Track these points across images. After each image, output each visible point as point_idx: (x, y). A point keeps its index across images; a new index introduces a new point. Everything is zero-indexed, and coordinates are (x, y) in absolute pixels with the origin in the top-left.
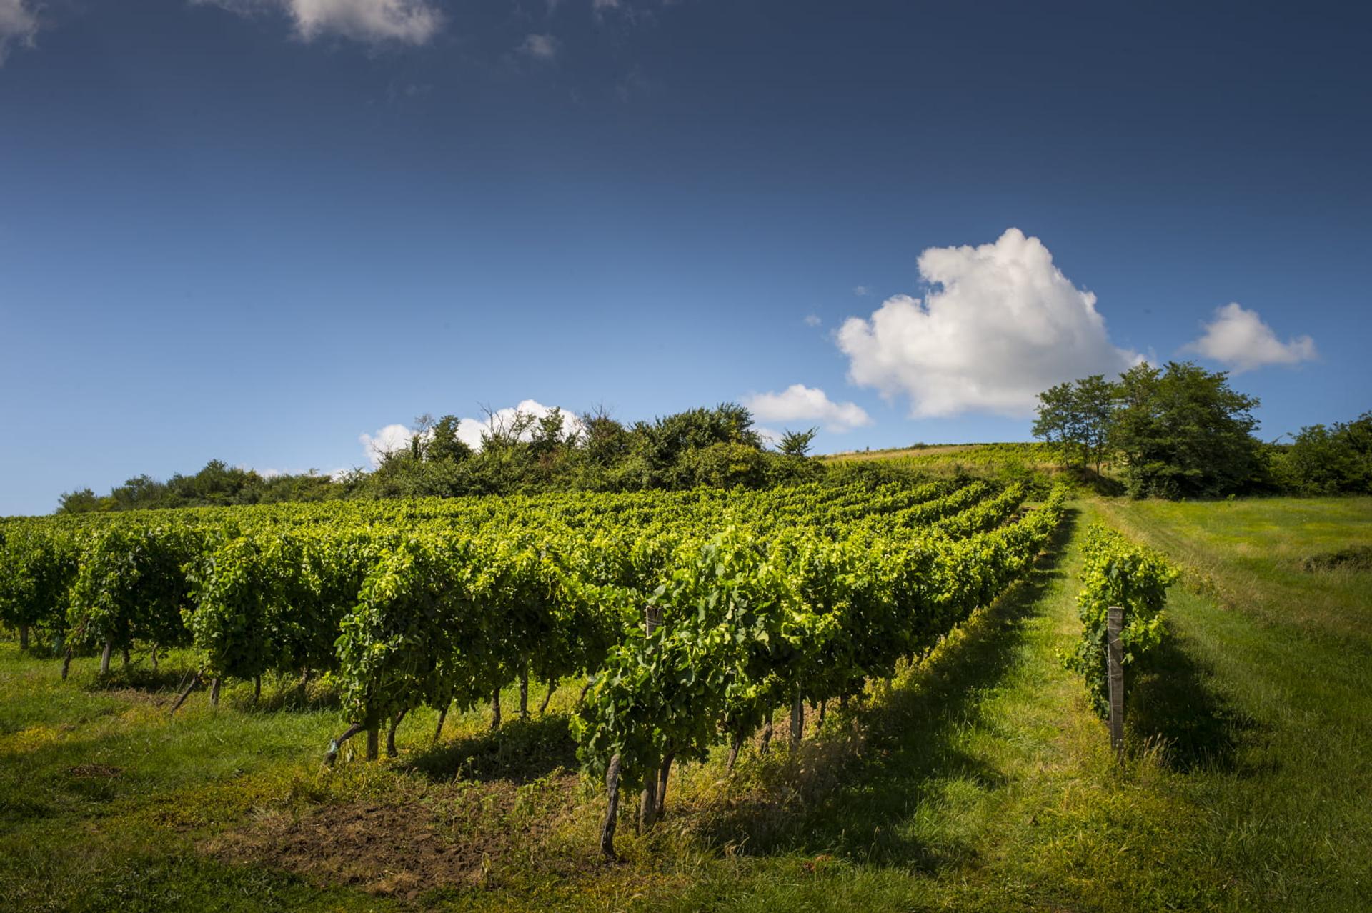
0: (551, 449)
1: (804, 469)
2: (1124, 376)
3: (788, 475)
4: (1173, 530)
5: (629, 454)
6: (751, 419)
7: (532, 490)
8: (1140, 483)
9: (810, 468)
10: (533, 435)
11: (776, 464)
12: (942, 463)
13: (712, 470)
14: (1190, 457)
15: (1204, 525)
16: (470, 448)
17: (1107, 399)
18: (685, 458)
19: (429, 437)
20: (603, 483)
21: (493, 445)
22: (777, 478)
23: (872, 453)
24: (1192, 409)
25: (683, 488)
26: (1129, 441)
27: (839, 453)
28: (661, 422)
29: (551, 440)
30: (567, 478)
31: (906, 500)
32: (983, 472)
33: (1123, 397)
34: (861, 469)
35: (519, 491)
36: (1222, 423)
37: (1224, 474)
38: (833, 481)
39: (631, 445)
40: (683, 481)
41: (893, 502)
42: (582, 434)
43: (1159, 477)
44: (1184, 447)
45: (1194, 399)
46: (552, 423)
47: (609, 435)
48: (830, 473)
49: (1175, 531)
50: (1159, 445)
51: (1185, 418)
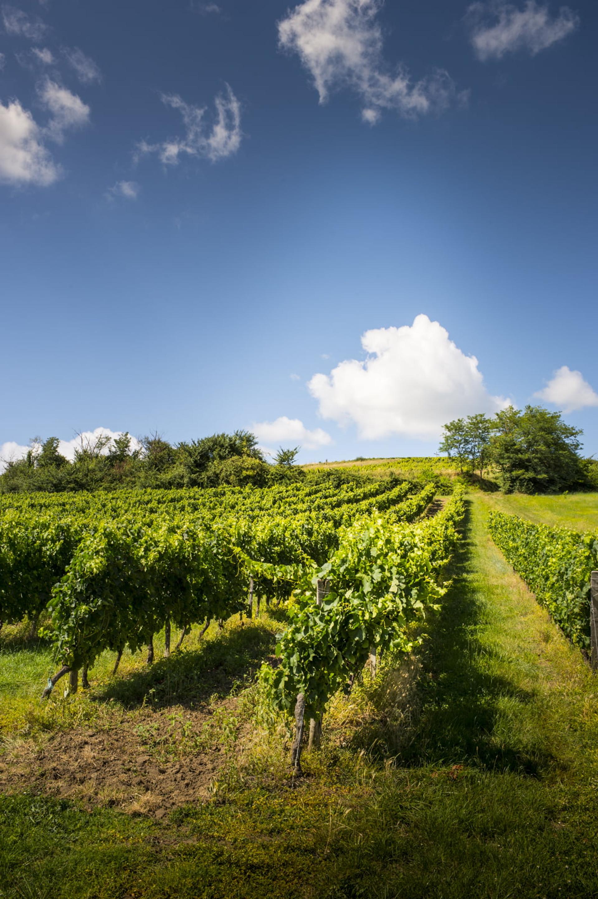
0: (122, 460)
1: (291, 474)
2: (497, 415)
3: (281, 478)
4: (533, 514)
5: (175, 463)
6: (256, 440)
7: (110, 487)
8: (508, 483)
9: (296, 473)
10: (110, 451)
11: (273, 470)
12: (379, 470)
13: (231, 474)
14: (540, 466)
15: (553, 511)
16: (67, 459)
17: (486, 429)
18: (213, 467)
19: (38, 452)
20: (158, 483)
21: (83, 457)
22: (273, 480)
23: (329, 464)
24: (541, 436)
25: (211, 487)
26: (501, 456)
27: (308, 464)
28: (196, 442)
29: (122, 454)
30: (133, 479)
31: (362, 495)
32: (407, 476)
33: (497, 428)
34: (329, 474)
35: (101, 488)
36: (559, 445)
37: (562, 478)
38: (311, 482)
39: (177, 458)
40: (211, 481)
41: (354, 496)
42: (143, 450)
43: (521, 480)
44: (536, 460)
45: (542, 429)
46: (123, 443)
47: (161, 451)
48: (308, 477)
49: (535, 514)
50: (521, 459)
51: (537, 442)
